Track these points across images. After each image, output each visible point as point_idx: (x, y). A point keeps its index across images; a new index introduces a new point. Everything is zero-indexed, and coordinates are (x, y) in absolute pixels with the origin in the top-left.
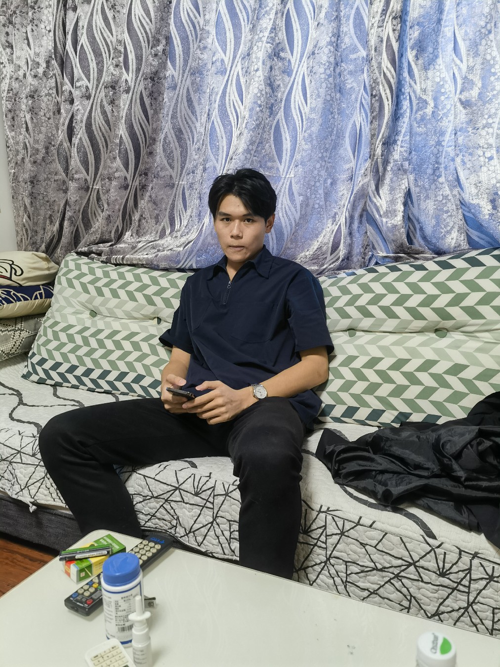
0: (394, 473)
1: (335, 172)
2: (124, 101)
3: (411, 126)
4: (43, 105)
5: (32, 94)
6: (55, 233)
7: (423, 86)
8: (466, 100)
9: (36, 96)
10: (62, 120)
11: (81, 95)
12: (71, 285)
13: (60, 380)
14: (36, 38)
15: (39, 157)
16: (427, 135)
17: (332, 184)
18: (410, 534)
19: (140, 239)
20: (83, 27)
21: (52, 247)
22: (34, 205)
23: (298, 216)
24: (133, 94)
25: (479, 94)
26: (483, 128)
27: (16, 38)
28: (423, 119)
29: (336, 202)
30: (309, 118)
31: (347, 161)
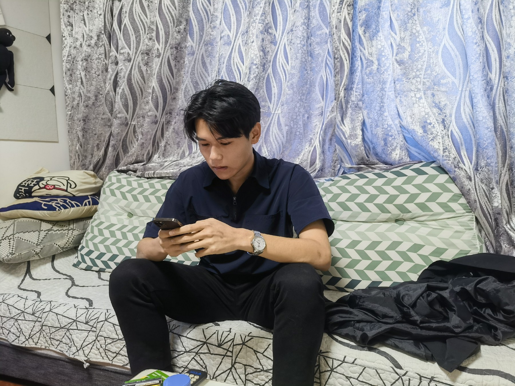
0: (367, 322)
1: (310, 109)
2: (156, 64)
3: (363, 78)
4: (94, 66)
5: (86, 58)
6: (101, 156)
7: (370, 51)
8: (400, 60)
9: (89, 60)
10: (109, 76)
11: (124, 59)
12: (113, 194)
13: (103, 266)
14: (90, 19)
15: (90, 102)
16: (374, 84)
17: (308, 118)
18: (383, 367)
19: (165, 160)
20: (126, 12)
21: (98, 168)
22: (85, 136)
23: (284, 140)
24: (162, 59)
25: (409, 56)
26: (413, 78)
27: (76, 19)
28: (370, 73)
29: (311, 131)
30: (290, 73)
31: (318, 102)
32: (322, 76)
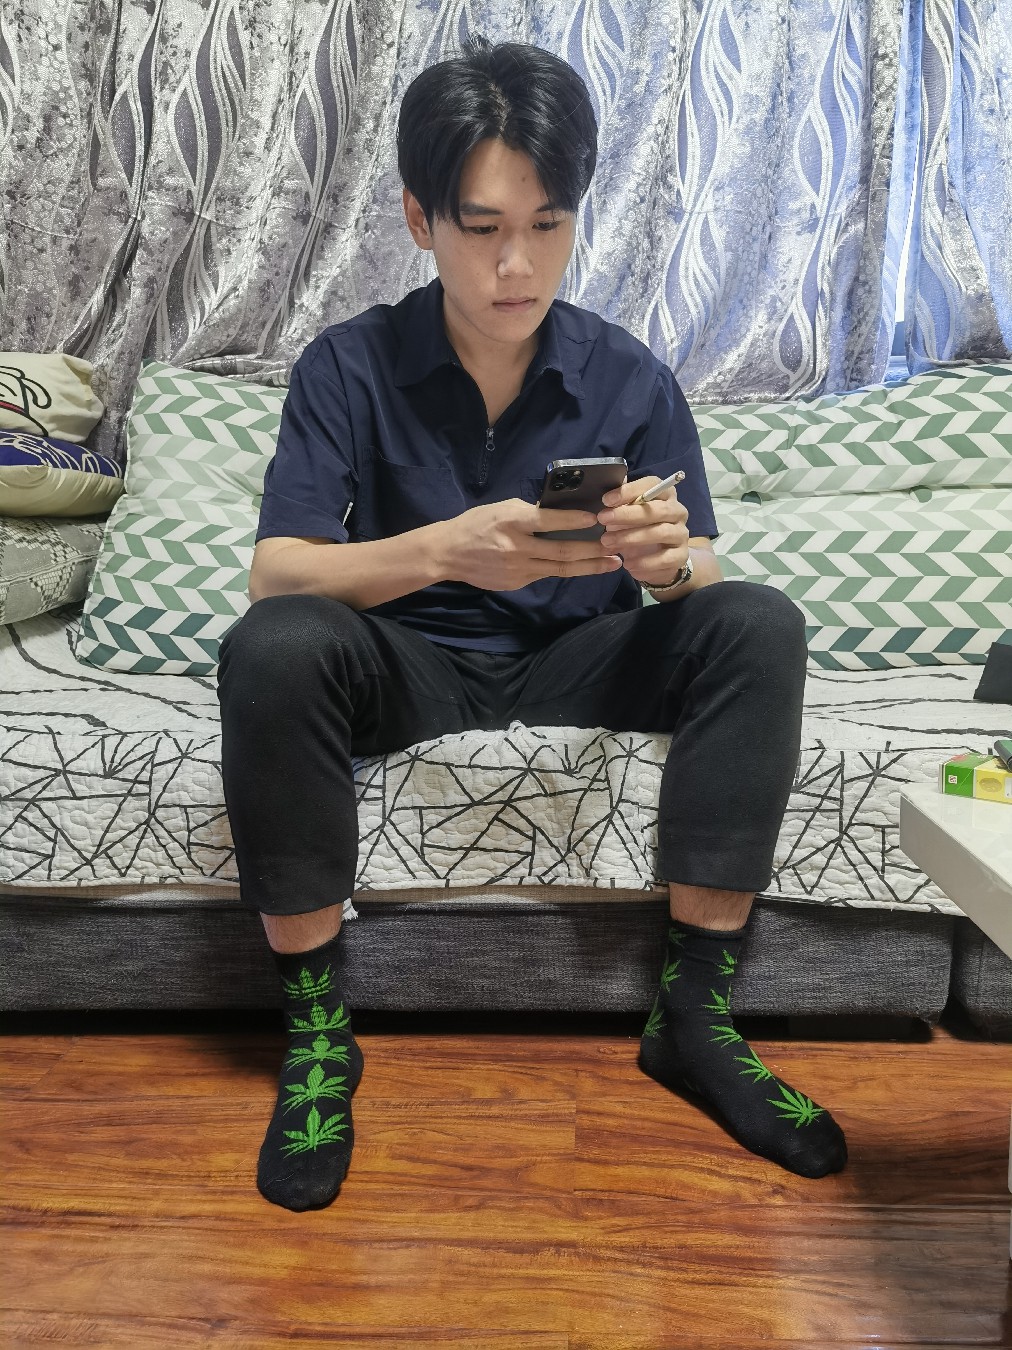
1: (778, 212)
12: (200, 431)
15: (31, 136)
23: (720, 294)
29: (775, 276)
30: (747, 95)
31: (796, 196)
32: (809, 118)
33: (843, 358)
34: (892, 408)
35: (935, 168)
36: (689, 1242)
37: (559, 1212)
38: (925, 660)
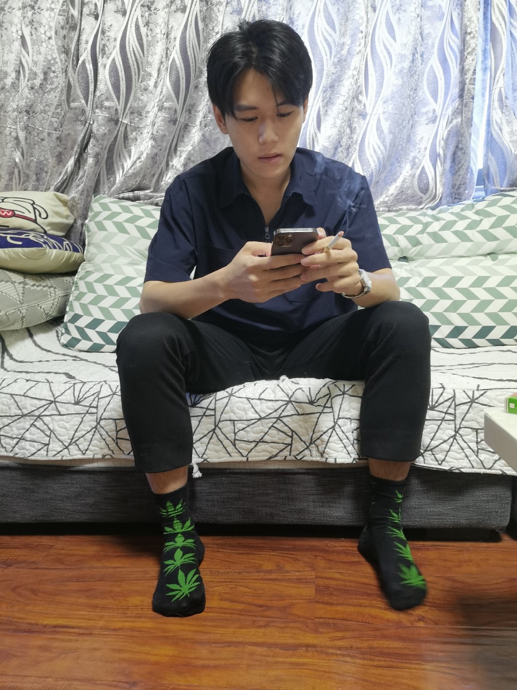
4: (44, 21)
5: (33, 4)
11: (115, 8)
13: (99, 341)
15: (37, 83)
22: (29, 140)
23: (386, 155)
24: (189, 16)
29: (414, 146)
30: (399, 54)
31: (425, 104)
32: (432, 66)
33: (451, 187)
34: (477, 213)
35: (497, 90)
36: (375, 645)
37: (308, 629)
38: (496, 343)
